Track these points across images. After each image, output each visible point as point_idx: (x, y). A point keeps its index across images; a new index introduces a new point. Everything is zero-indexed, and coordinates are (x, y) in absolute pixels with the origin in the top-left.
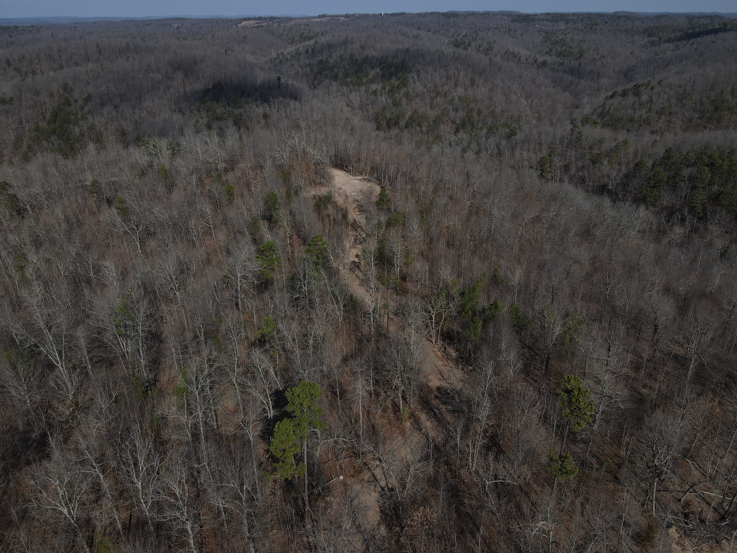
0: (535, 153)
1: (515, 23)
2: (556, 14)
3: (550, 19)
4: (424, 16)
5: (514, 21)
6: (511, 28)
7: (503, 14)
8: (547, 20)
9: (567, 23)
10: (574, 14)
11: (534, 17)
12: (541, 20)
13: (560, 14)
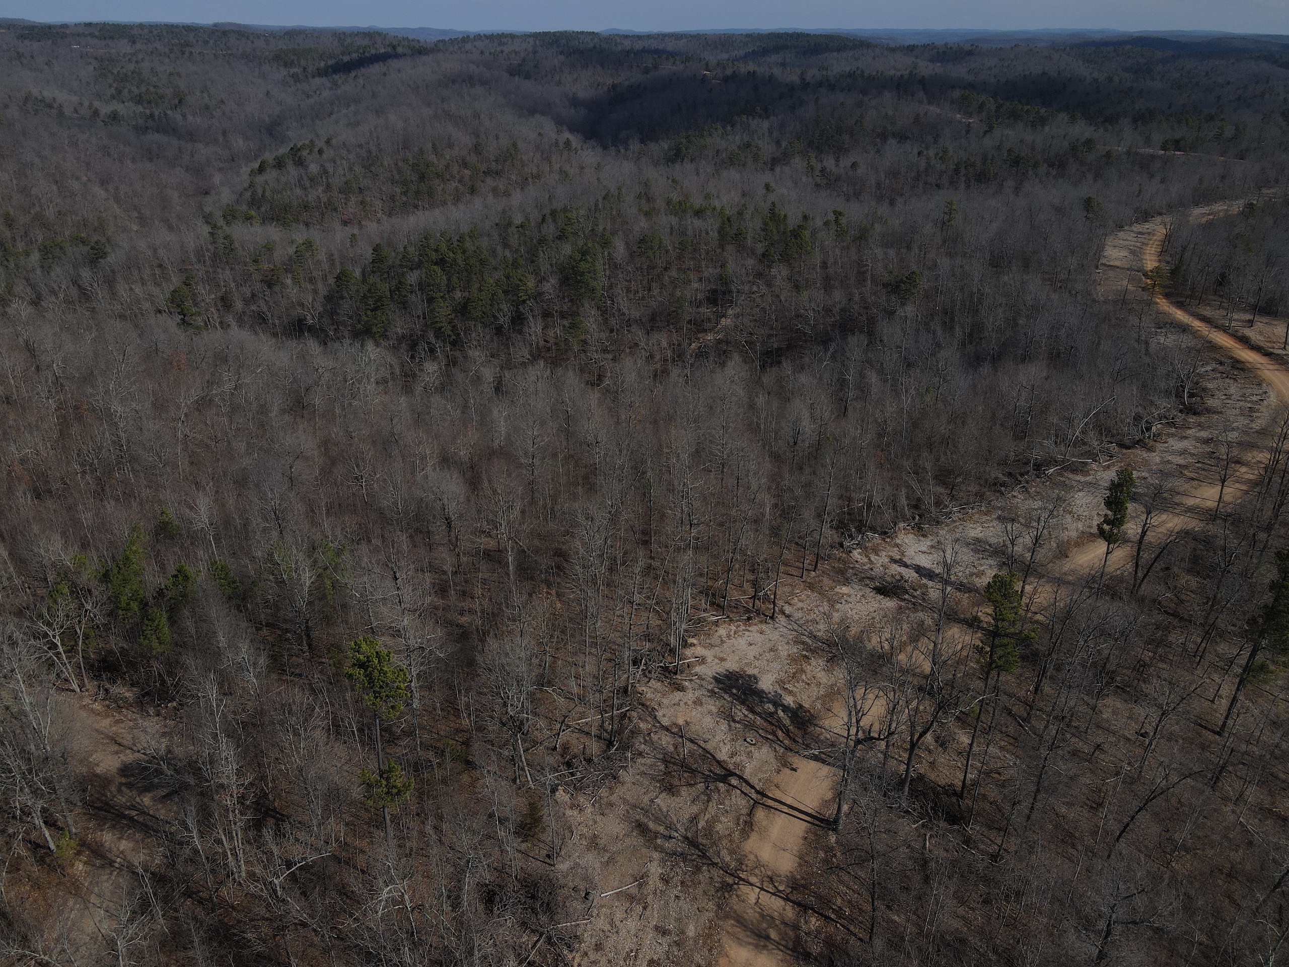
0: (157, 284)
1: (27, 42)
3: (96, 34)
5: (22, 37)
6: (20, 50)
8: (92, 35)
9: (134, 42)
10: (141, 26)
12: (79, 35)
13: (113, 25)
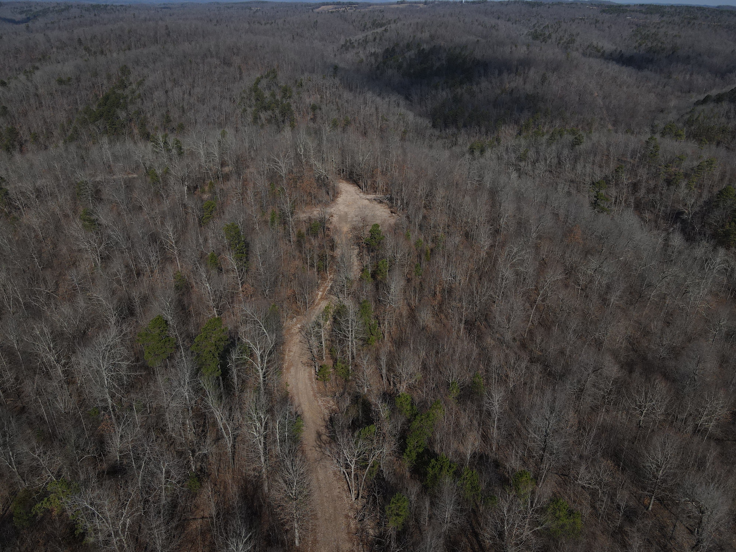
1: (604, 14)
2: (651, 5)
3: (644, 11)
4: (507, 5)
5: (604, 11)
6: (598, 19)
7: (592, 4)
10: (672, 6)
11: (626, 8)
12: (633, 11)
13: (656, 6)
